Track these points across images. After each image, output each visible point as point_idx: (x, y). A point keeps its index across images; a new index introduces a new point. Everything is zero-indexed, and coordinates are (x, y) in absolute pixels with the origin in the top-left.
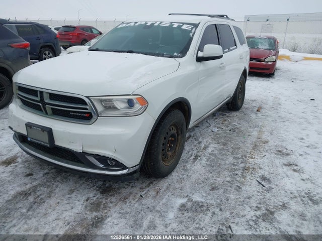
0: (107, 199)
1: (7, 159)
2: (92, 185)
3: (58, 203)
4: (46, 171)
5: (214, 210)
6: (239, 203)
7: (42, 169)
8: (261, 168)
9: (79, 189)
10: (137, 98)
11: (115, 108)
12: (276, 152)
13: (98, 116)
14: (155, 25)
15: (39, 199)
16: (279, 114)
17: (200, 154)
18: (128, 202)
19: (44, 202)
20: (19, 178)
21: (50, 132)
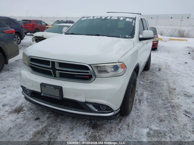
0: (98, 133)
1: (16, 108)
2: (83, 123)
3: (67, 138)
4: (47, 115)
5: (169, 135)
6: (181, 129)
7: (44, 114)
8: (181, 106)
9: (76, 127)
10: (121, 65)
11: (106, 72)
12: (183, 95)
13: (96, 77)
14: (108, 18)
15: (52, 136)
16: (172, 72)
17: (140, 98)
18: (113, 134)
19: (57, 138)
20: (31, 122)
21: (60, 89)
